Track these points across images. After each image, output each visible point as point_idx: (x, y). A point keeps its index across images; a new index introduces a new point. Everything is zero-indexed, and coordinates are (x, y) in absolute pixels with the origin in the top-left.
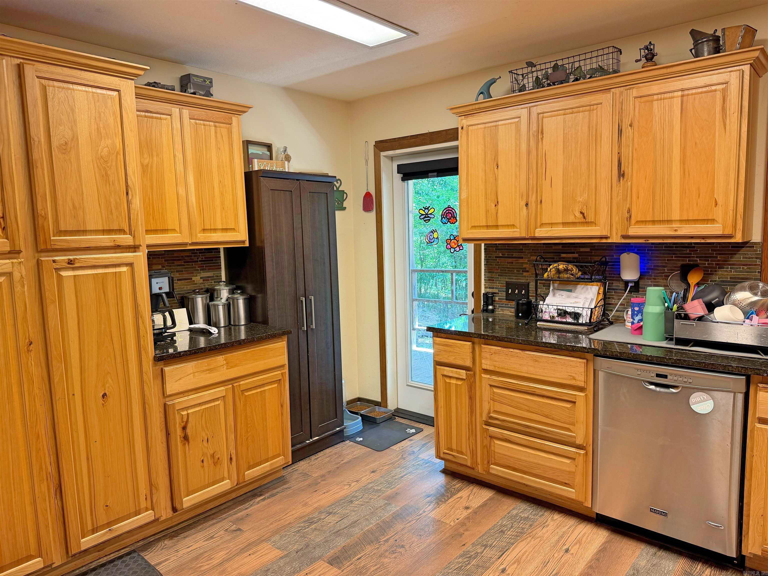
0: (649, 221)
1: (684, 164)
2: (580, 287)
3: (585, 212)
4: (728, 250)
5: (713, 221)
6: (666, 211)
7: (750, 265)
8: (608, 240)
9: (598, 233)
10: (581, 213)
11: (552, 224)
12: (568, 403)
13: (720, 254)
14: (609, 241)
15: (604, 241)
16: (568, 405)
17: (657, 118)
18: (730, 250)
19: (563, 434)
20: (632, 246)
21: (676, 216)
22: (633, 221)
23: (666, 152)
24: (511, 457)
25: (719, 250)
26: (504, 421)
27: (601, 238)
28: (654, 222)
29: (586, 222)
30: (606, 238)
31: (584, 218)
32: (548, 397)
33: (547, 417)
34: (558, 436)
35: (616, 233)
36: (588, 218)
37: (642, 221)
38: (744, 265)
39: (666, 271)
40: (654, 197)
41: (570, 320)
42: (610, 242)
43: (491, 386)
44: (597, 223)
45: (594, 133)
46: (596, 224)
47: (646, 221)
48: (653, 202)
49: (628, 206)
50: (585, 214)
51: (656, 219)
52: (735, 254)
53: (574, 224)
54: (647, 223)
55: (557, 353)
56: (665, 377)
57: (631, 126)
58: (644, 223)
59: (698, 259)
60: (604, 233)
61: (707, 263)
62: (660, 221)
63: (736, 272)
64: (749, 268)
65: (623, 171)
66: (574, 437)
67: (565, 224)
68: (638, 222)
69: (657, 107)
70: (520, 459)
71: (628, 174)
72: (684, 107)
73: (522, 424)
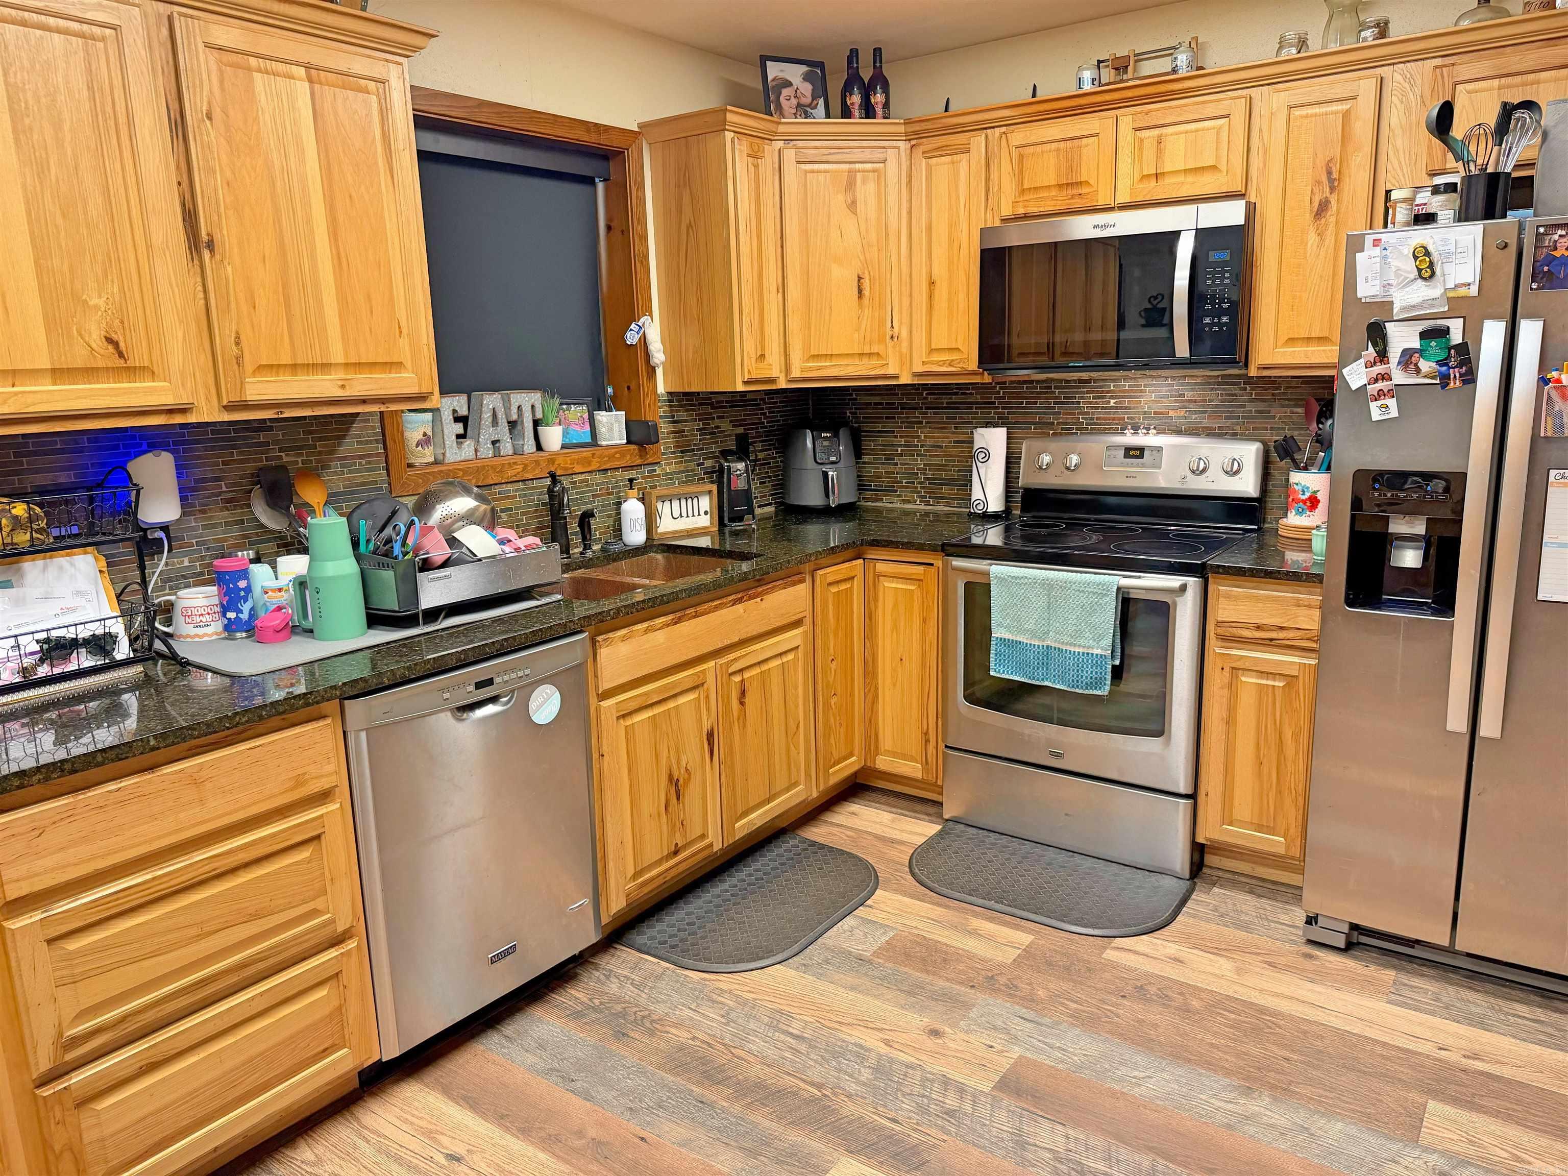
0: (286, 365)
1: (336, 240)
2: (32, 568)
3: (121, 338)
4: (332, 430)
5: (397, 365)
6: (316, 340)
7: (369, 456)
8: (188, 415)
9: (168, 400)
10: (109, 340)
11: (14, 372)
12: (301, 848)
13: (320, 439)
14: (192, 419)
15: (178, 419)
16: (304, 854)
17: (267, 116)
18: (335, 430)
19: (295, 938)
20: (133, 437)
21: (337, 355)
22: (249, 367)
23: (299, 206)
24: (159, 1111)
25: (316, 431)
26: (124, 1019)
27: (170, 412)
28: (294, 368)
29: (128, 368)
30: (183, 411)
31: (121, 355)
32: (247, 865)
33: (256, 916)
34: (293, 946)
35: (207, 399)
36: (131, 357)
37: (271, 366)
38: (361, 457)
39: (224, 489)
40: (288, 306)
41: (87, 661)
42: (194, 421)
43: (50, 942)
44: (155, 370)
45: (109, 109)
46: (153, 373)
47: (279, 366)
48: (288, 320)
49: (234, 328)
50: (122, 345)
51: (299, 362)
52: (344, 437)
53: (89, 373)
54: (281, 371)
55: (250, 733)
56: (490, 682)
57: (210, 118)
58: (274, 370)
59: (282, 454)
60: (184, 399)
61: (300, 460)
62: (308, 365)
63: (350, 472)
64: (369, 463)
65: (208, 234)
66: (332, 921)
67: (58, 373)
68: (262, 368)
69: (262, 88)
70: (196, 1090)
71: (223, 243)
72: (317, 107)
73: (184, 989)
